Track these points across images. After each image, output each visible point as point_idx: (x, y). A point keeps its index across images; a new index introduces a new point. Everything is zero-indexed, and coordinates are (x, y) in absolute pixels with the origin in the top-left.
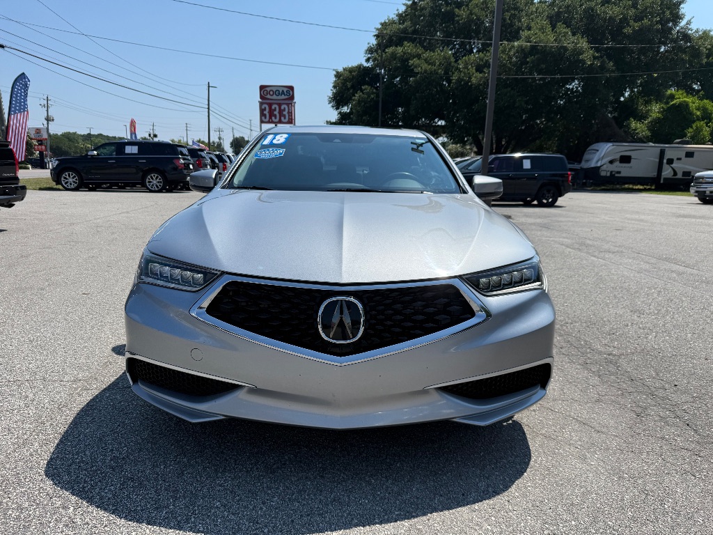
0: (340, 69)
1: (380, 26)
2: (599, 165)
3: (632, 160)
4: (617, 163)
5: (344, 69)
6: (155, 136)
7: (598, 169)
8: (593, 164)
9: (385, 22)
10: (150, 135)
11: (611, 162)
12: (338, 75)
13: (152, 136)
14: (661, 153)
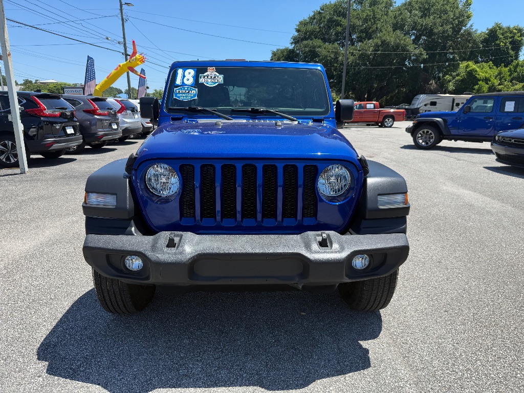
2: (419, 107)
3: (437, 104)
4: (429, 106)
5: (278, 50)
8: (416, 107)
11: (425, 105)
12: (274, 53)
14: (454, 100)
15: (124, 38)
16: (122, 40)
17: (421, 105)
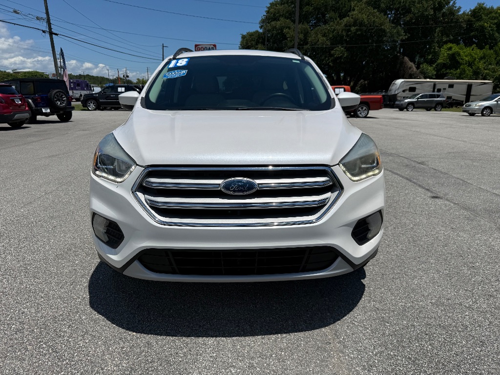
0: (245, 33)
1: (269, 5)
2: (396, 93)
3: (416, 90)
4: (408, 92)
5: (247, 33)
6: (128, 76)
7: (395, 95)
8: (393, 93)
9: (273, 3)
10: (124, 76)
11: (404, 91)
12: (243, 37)
13: (125, 76)
14: (435, 85)
15: (47, 13)
16: (45, 16)
17: (399, 91)
